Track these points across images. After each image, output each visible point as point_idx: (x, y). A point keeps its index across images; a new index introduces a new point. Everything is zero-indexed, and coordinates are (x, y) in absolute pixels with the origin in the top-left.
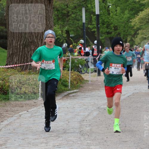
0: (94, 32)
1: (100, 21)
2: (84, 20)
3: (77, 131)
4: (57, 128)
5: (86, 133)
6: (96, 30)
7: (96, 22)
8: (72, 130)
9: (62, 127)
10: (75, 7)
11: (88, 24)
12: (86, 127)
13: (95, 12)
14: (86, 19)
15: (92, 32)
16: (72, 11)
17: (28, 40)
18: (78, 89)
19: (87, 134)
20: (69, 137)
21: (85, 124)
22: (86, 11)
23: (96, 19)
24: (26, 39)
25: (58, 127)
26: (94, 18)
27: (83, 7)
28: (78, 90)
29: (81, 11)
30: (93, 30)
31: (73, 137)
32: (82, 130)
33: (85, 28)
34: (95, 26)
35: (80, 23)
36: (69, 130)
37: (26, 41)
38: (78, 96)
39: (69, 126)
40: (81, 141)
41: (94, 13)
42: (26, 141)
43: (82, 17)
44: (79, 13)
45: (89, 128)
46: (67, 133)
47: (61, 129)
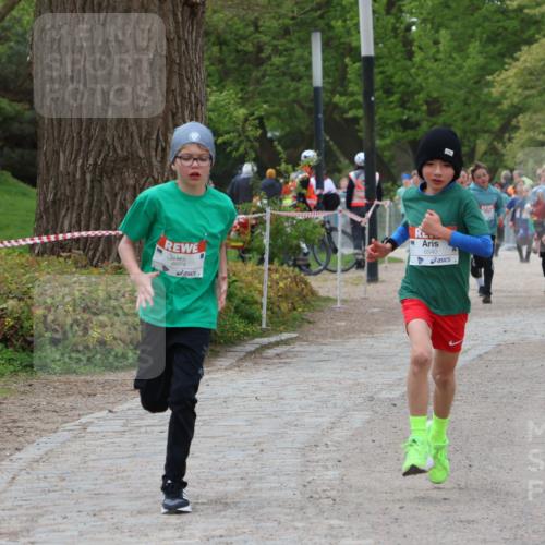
0: (355, 120)
1: (378, 79)
2: (318, 78)
3: (293, 485)
4: (219, 473)
5: (324, 491)
6: (360, 113)
7: (361, 84)
8: (273, 478)
9: (236, 470)
10: (286, 31)
11: (333, 92)
12: (326, 468)
13: (358, 49)
14: (326, 73)
15: (347, 120)
16: (275, 42)
17: (115, 150)
18: (294, 331)
19: (329, 494)
20: (263, 507)
21: (320, 456)
22: (326, 45)
23: (361, 71)
24: (106, 148)
25: (220, 469)
26: (354, 69)
27: (316, 29)
28: (294, 335)
29: (306, 43)
30: (350, 114)
31: (274, 503)
32: (311, 478)
33: (322, 108)
34: (360, 98)
35: (304, 89)
36: (261, 478)
37: (107, 155)
38: (296, 356)
39: (263, 466)
40: (309, 518)
41: (354, 51)
42: (104, 519)
43: (309, 66)
44: (298, 53)
45: (337, 472)
46: (255, 490)
47: (235, 474)
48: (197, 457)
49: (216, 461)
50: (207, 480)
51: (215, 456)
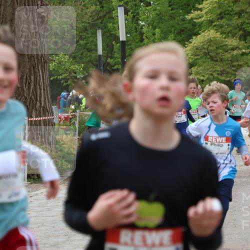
1: (128, 52)
2: (100, 51)
4: (55, 233)
6: (120, 67)
7: (120, 53)
9: (63, 231)
10: (86, 29)
11: (107, 57)
13: (118, 37)
14: (104, 49)
15: (114, 70)
16: (81, 34)
23: (120, 48)
25: (56, 231)
26: (117, 46)
27: (99, 28)
29: (94, 34)
30: (115, 67)
33: (102, 64)
34: (120, 60)
35: (93, 55)
41: (116, 38)
43: (96, 45)
44: (91, 39)
46: (72, 241)
47: (63, 233)
48: (45, 226)
49: (54, 227)
50: (50, 236)
51: (53, 225)
